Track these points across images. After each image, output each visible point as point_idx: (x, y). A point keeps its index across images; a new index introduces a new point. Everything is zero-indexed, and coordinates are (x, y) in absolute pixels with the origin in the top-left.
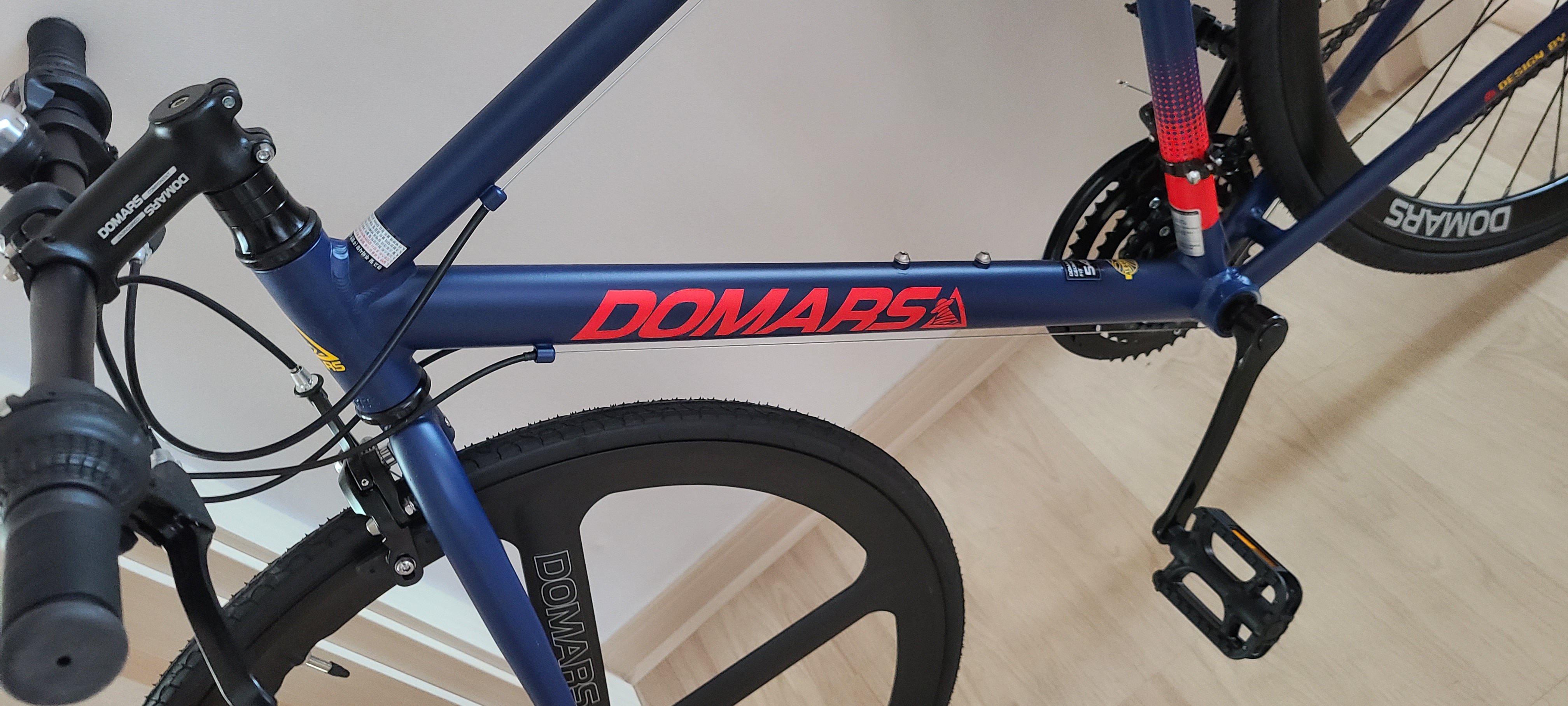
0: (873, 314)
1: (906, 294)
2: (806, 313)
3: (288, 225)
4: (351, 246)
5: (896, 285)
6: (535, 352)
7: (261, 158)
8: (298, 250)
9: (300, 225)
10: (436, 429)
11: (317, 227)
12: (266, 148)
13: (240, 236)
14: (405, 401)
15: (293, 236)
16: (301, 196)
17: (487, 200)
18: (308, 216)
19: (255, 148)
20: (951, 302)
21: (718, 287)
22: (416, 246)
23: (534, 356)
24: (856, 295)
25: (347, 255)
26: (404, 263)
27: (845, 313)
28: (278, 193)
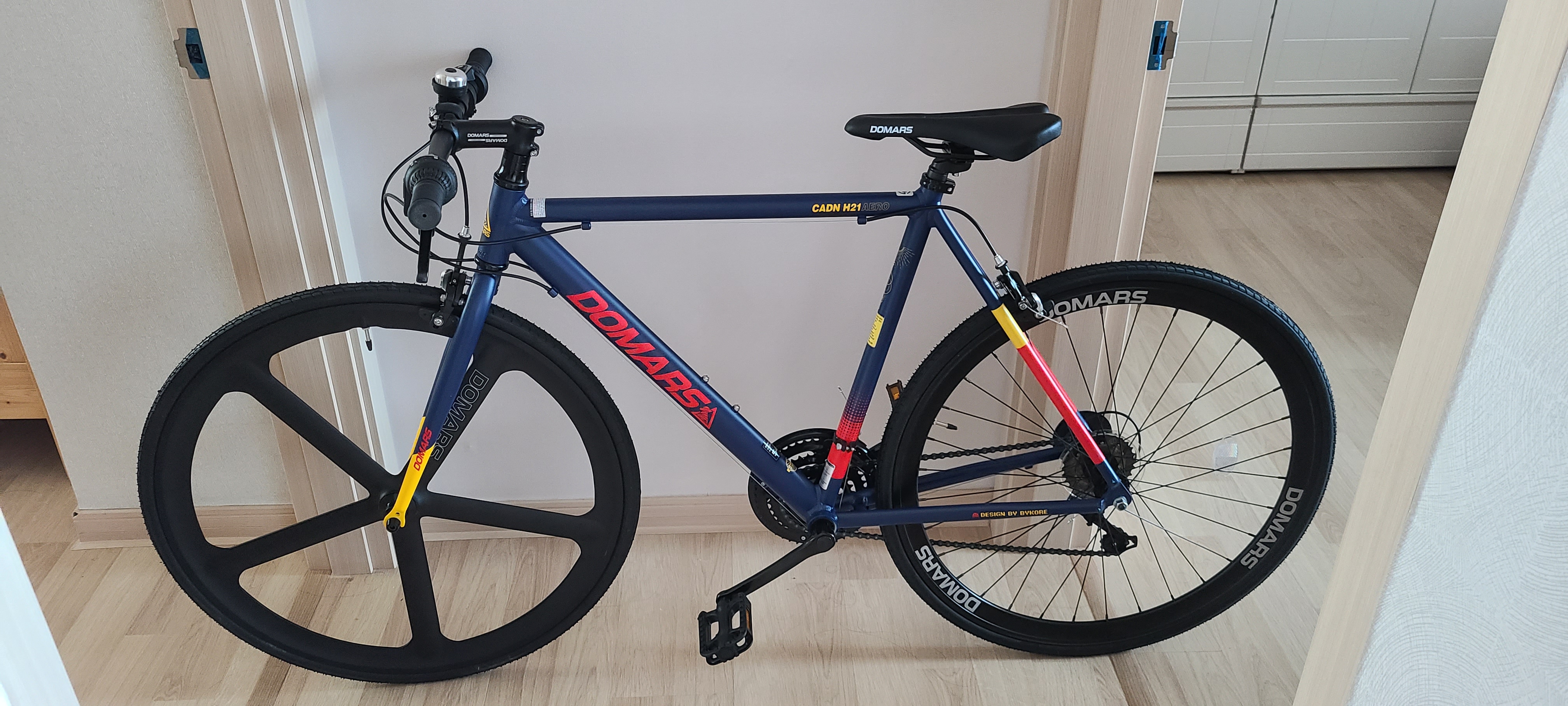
0: (678, 388)
1: (695, 391)
2: (654, 364)
3: (518, 179)
4: (529, 202)
5: (695, 385)
6: (551, 289)
7: (532, 154)
8: (513, 188)
9: (521, 182)
10: (495, 284)
11: (526, 187)
12: (536, 152)
13: (503, 168)
14: (494, 265)
15: (516, 182)
16: (529, 176)
17: (584, 225)
18: (526, 182)
19: (533, 150)
20: (710, 411)
21: (631, 324)
22: (547, 220)
23: (549, 291)
24: (677, 374)
25: (525, 203)
26: (540, 221)
27: (666, 377)
28: (525, 168)
